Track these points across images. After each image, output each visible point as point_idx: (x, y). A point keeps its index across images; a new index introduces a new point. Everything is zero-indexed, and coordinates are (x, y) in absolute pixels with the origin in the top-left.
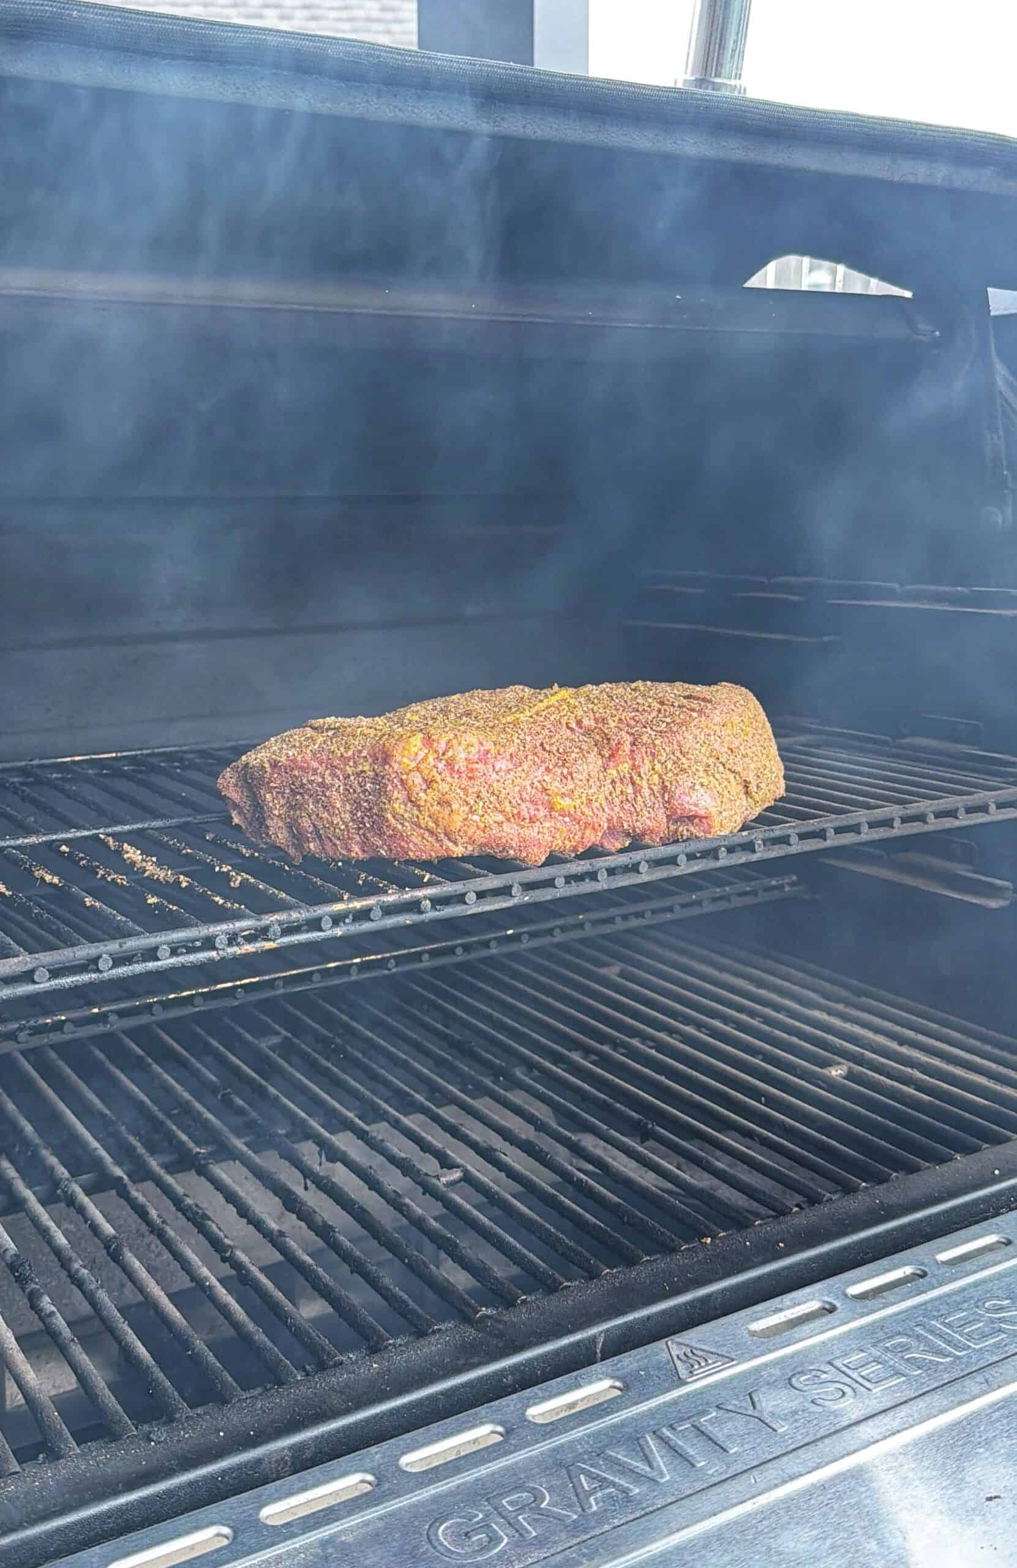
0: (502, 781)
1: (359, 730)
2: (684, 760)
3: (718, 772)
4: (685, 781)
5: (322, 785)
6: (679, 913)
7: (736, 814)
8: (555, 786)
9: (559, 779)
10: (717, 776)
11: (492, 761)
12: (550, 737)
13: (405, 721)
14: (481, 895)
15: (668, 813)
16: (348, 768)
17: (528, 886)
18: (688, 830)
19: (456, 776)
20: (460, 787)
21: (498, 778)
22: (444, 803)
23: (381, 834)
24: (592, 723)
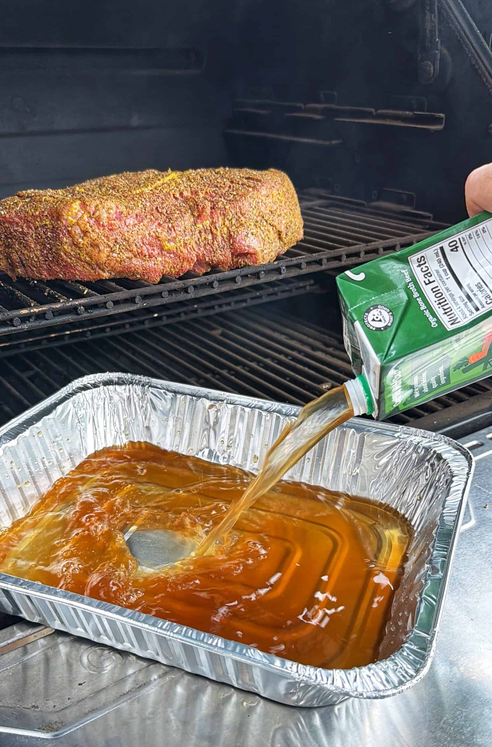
0: (130, 231)
1: (44, 197)
2: (242, 218)
3: (263, 226)
4: (242, 231)
5: (22, 233)
6: (250, 303)
7: (272, 251)
8: (164, 235)
9: (166, 230)
10: (262, 228)
11: (124, 218)
12: (162, 203)
13: (76, 192)
14: (116, 303)
15: (232, 251)
16: (37, 223)
17: (145, 297)
18: (244, 261)
19: (102, 229)
20: (104, 236)
21: (128, 230)
22: (94, 245)
23: (58, 265)
24: (190, 194)
